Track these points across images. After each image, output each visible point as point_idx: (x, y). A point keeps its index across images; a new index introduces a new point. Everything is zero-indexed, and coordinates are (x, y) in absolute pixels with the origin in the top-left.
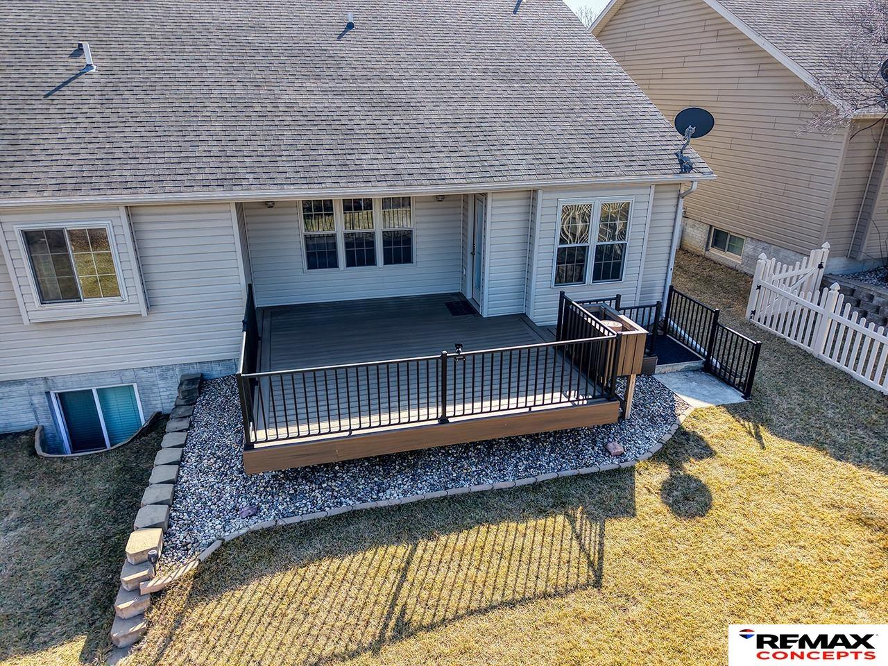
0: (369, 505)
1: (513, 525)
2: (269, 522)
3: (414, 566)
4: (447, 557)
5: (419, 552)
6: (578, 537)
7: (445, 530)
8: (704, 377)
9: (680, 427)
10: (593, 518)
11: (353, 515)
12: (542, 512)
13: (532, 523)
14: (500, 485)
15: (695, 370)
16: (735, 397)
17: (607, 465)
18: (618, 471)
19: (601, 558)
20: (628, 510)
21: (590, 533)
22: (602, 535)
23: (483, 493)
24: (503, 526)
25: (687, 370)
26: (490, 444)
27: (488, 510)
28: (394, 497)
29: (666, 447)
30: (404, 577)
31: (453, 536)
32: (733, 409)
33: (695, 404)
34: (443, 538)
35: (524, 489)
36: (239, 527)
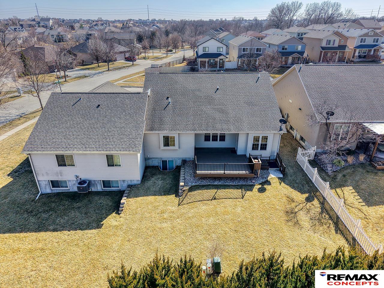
0: (212, 184)
1: (233, 190)
2: (198, 184)
3: (217, 192)
4: (222, 192)
5: (218, 191)
6: (242, 193)
7: (223, 189)
8: (279, 172)
9: (267, 180)
10: (245, 191)
11: (210, 185)
12: (238, 189)
13: (236, 190)
14: (232, 184)
15: (278, 170)
16: (281, 176)
17: (251, 184)
18: (253, 185)
19: (244, 196)
20: (252, 190)
21: (244, 192)
22: (246, 193)
23: (229, 185)
24: (231, 190)
25: (276, 170)
26: (232, 178)
27: (229, 187)
28: (216, 183)
29: (263, 182)
30: (216, 193)
31: (224, 190)
32: (279, 178)
33: (273, 176)
34: (222, 190)
35: (236, 185)
36: (194, 184)
